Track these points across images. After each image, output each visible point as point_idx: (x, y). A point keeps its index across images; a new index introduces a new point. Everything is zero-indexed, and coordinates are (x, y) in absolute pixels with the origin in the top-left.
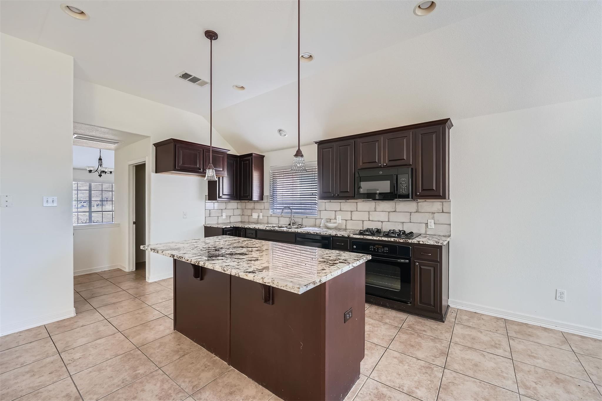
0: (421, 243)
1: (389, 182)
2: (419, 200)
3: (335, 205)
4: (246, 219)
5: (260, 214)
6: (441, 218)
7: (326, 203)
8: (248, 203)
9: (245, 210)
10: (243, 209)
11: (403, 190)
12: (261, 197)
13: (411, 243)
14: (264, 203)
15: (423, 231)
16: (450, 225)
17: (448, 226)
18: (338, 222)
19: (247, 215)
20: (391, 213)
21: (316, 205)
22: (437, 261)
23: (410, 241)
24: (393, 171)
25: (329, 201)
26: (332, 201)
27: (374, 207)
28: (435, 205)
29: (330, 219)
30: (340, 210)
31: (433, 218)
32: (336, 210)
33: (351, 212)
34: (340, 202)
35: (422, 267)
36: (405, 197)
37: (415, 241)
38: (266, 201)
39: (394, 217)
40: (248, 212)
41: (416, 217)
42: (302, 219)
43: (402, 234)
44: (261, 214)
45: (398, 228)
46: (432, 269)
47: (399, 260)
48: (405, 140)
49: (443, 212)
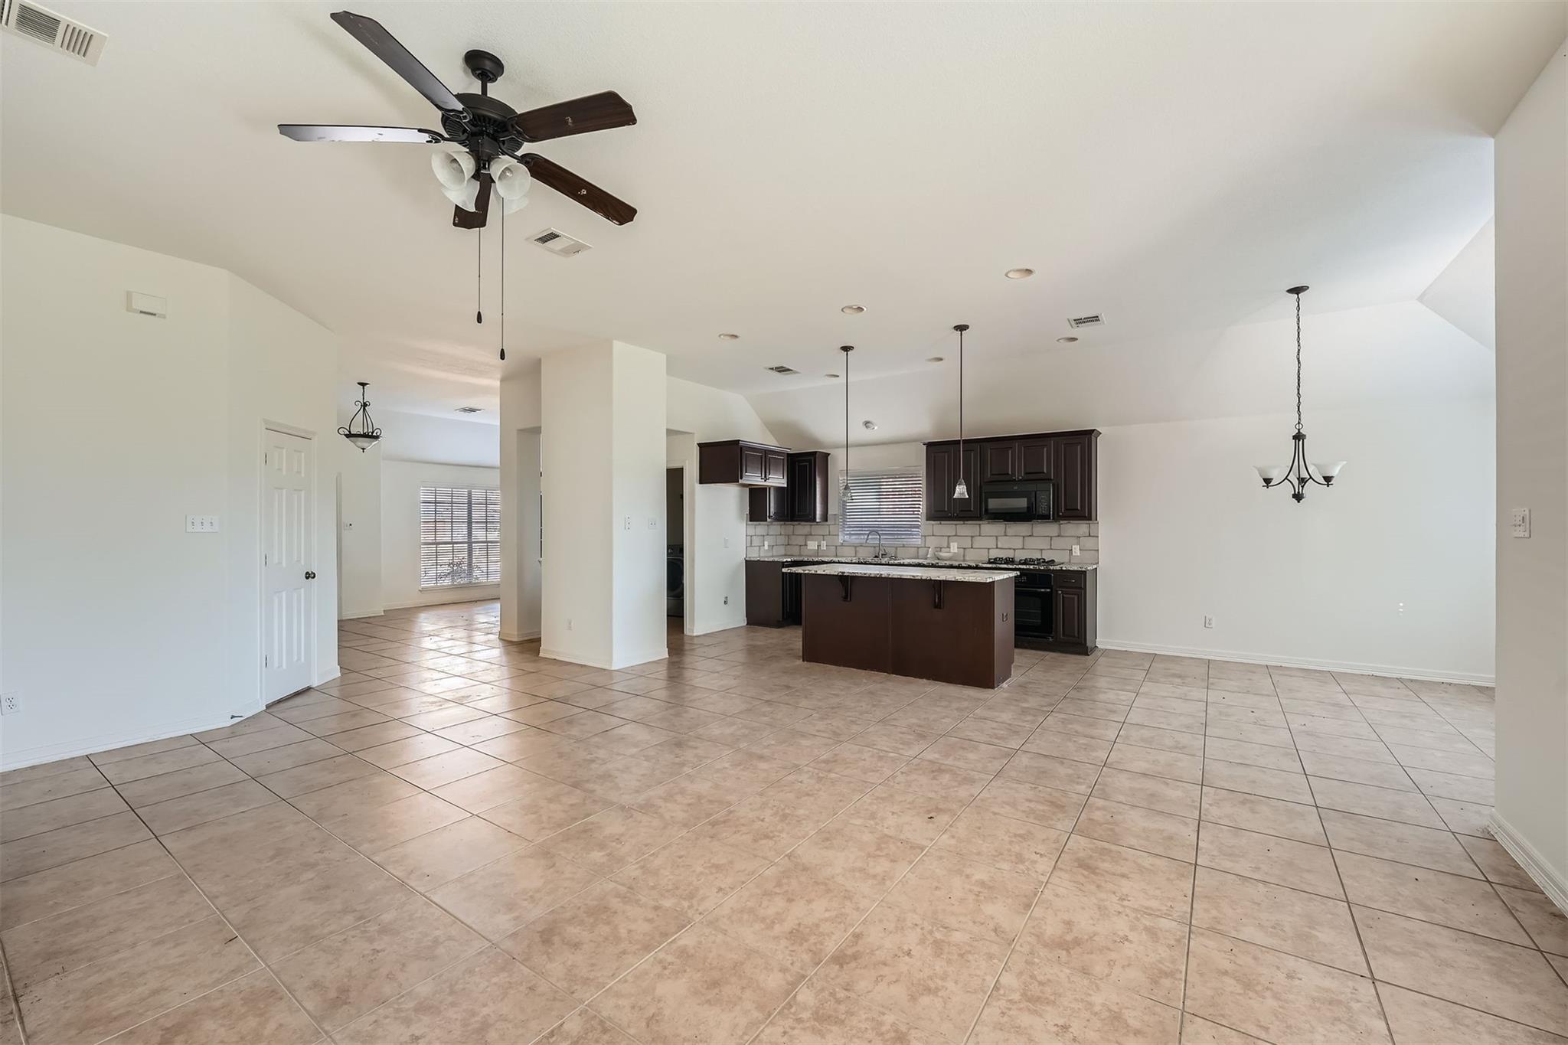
0: (1064, 569)
1: (1026, 499)
2: (1061, 522)
3: (947, 528)
4: (795, 550)
5: (822, 542)
6: (1089, 543)
7: (935, 526)
8: (798, 526)
9: (793, 537)
10: (788, 536)
11: (1042, 511)
12: (825, 518)
13: (1053, 570)
14: (829, 525)
15: (1066, 560)
16: (1098, 550)
17: (1096, 553)
18: (952, 551)
19: (797, 545)
20: (1026, 538)
21: (918, 528)
22: (1081, 588)
23: (1051, 568)
24: (1031, 487)
25: (939, 522)
26: (942, 522)
27: (1004, 530)
28: (1082, 528)
29: (941, 548)
30: (956, 535)
31: (1078, 544)
32: (949, 534)
33: (972, 537)
34: (956, 525)
35: (1065, 596)
36: (1045, 518)
37: (1058, 568)
38: (833, 523)
39: (1031, 543)
40: (800, 540)
41: (1058, 543)
42: (896, 548)
43: (1039, 561)
44: (824, 544)
45: (1036, 555)
46: (1076, 597)
47: (1039, 590)
48: (1045, 449)
49: (1090, 536)
